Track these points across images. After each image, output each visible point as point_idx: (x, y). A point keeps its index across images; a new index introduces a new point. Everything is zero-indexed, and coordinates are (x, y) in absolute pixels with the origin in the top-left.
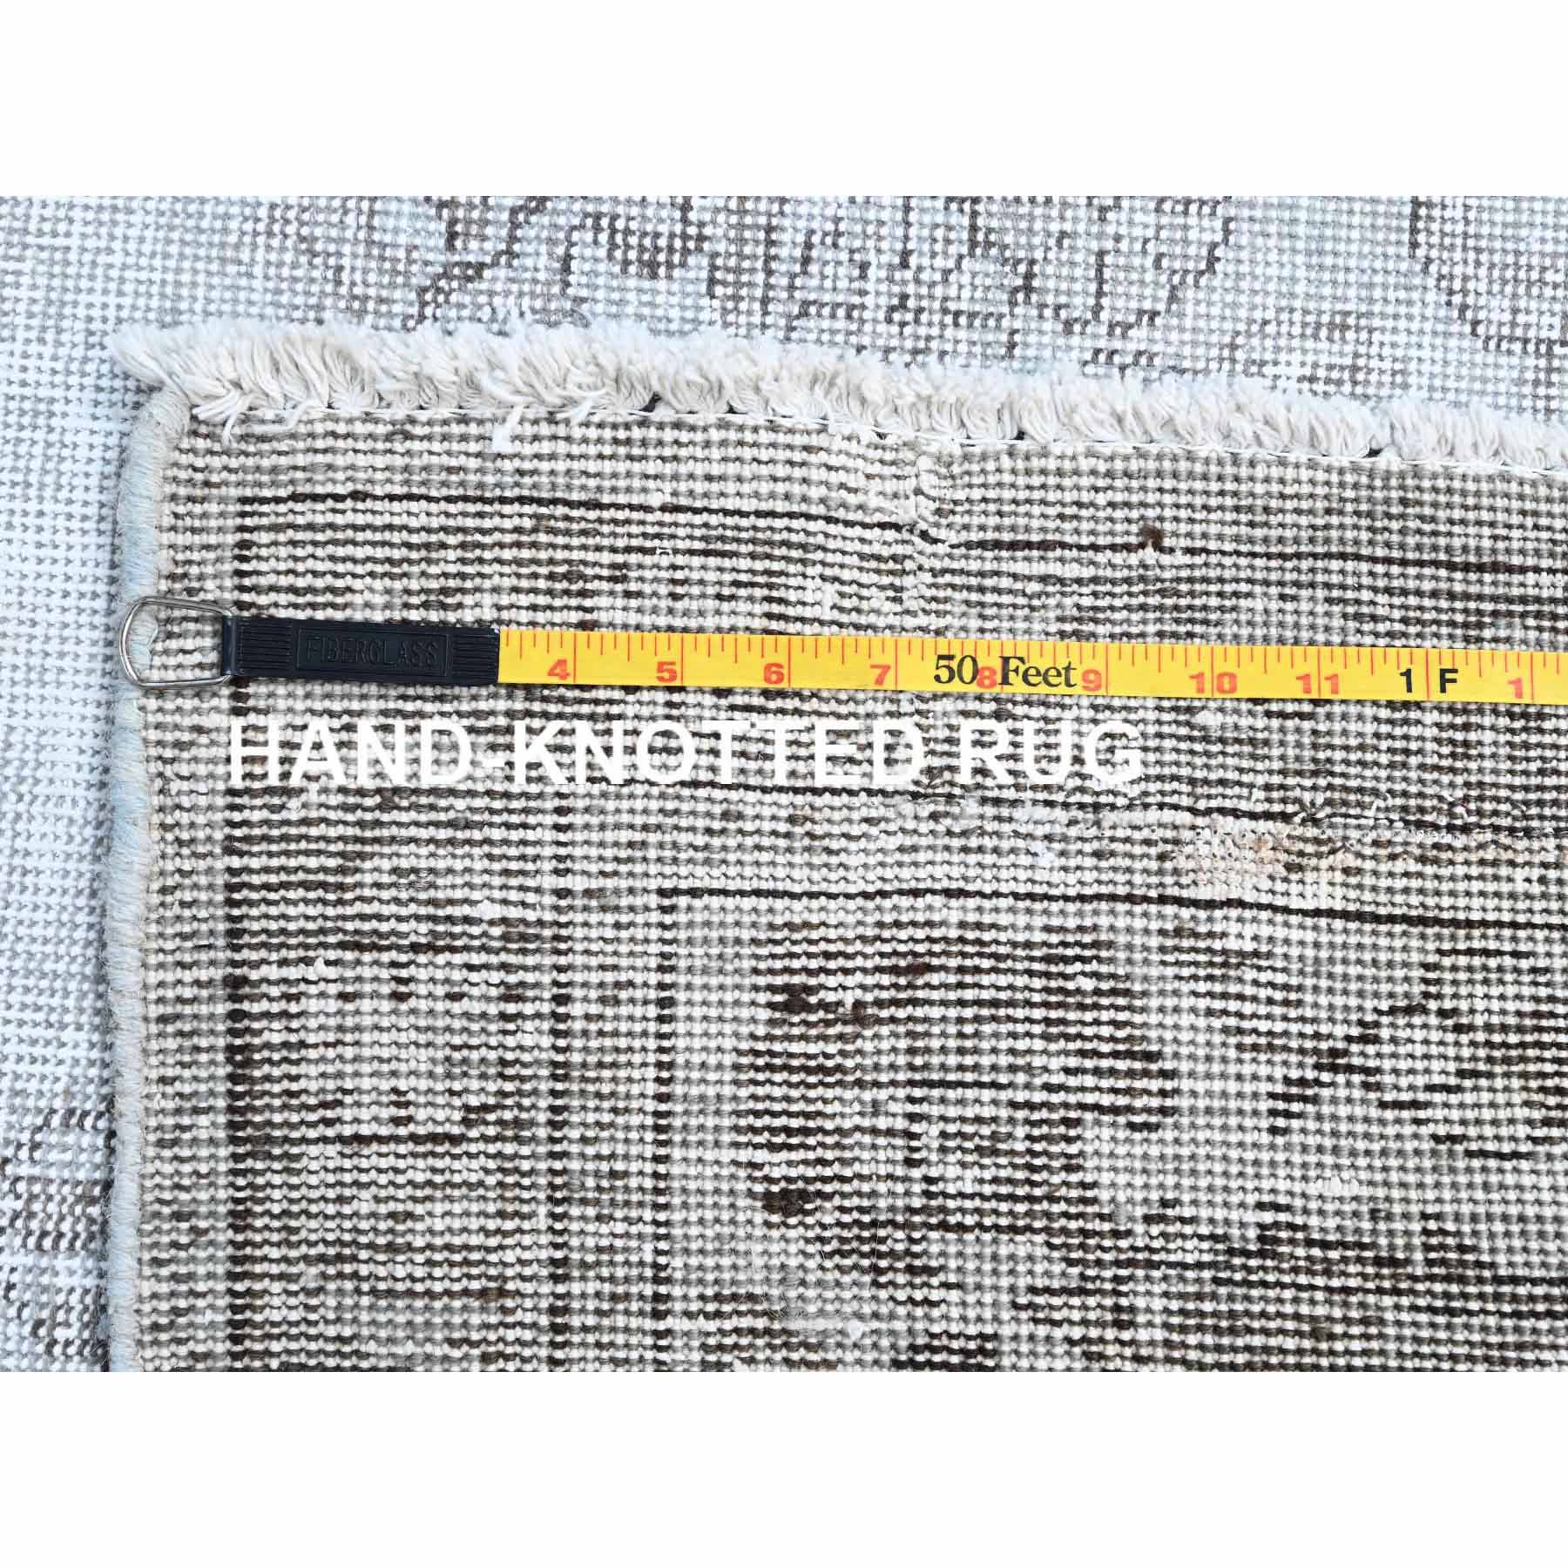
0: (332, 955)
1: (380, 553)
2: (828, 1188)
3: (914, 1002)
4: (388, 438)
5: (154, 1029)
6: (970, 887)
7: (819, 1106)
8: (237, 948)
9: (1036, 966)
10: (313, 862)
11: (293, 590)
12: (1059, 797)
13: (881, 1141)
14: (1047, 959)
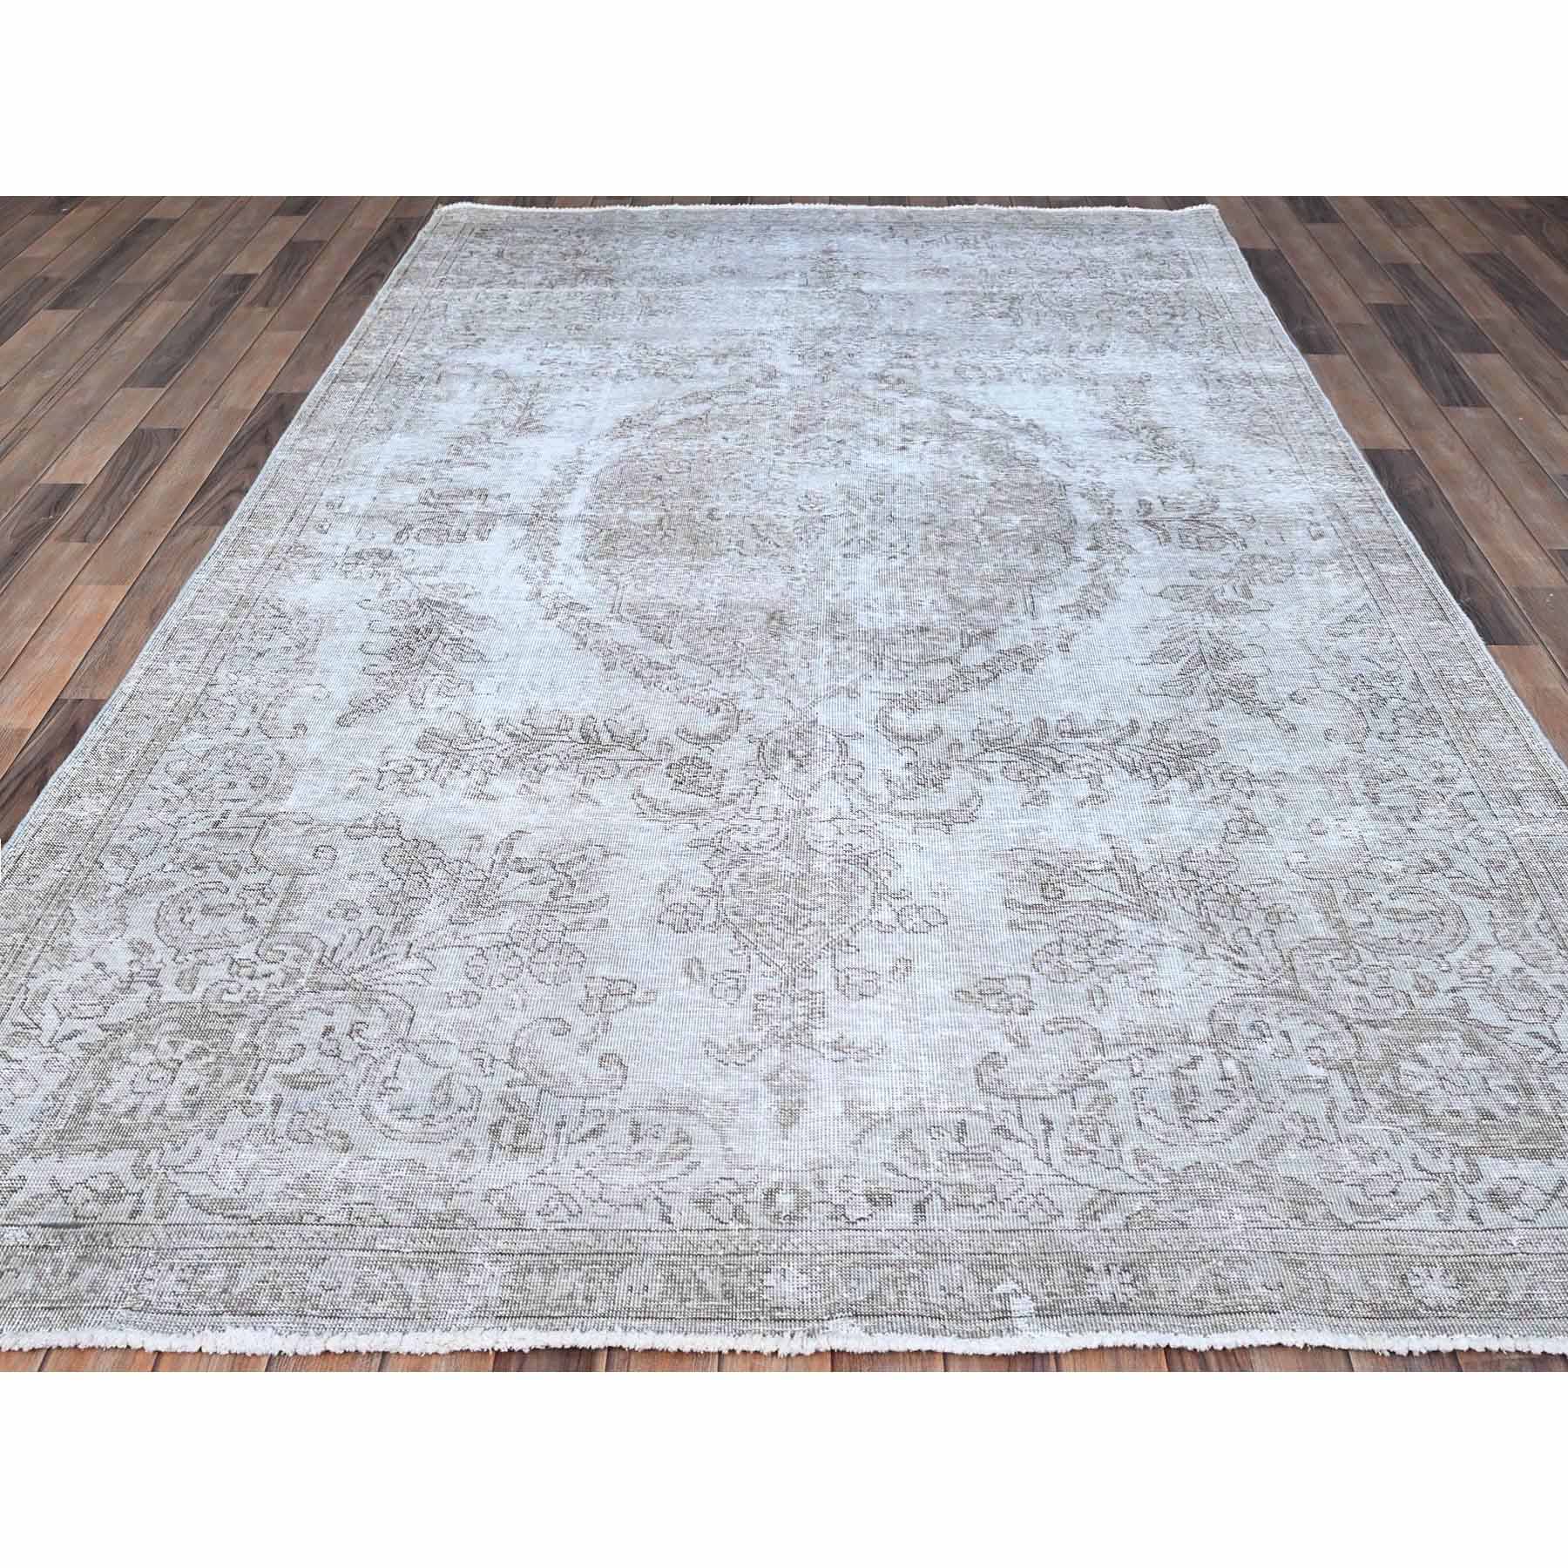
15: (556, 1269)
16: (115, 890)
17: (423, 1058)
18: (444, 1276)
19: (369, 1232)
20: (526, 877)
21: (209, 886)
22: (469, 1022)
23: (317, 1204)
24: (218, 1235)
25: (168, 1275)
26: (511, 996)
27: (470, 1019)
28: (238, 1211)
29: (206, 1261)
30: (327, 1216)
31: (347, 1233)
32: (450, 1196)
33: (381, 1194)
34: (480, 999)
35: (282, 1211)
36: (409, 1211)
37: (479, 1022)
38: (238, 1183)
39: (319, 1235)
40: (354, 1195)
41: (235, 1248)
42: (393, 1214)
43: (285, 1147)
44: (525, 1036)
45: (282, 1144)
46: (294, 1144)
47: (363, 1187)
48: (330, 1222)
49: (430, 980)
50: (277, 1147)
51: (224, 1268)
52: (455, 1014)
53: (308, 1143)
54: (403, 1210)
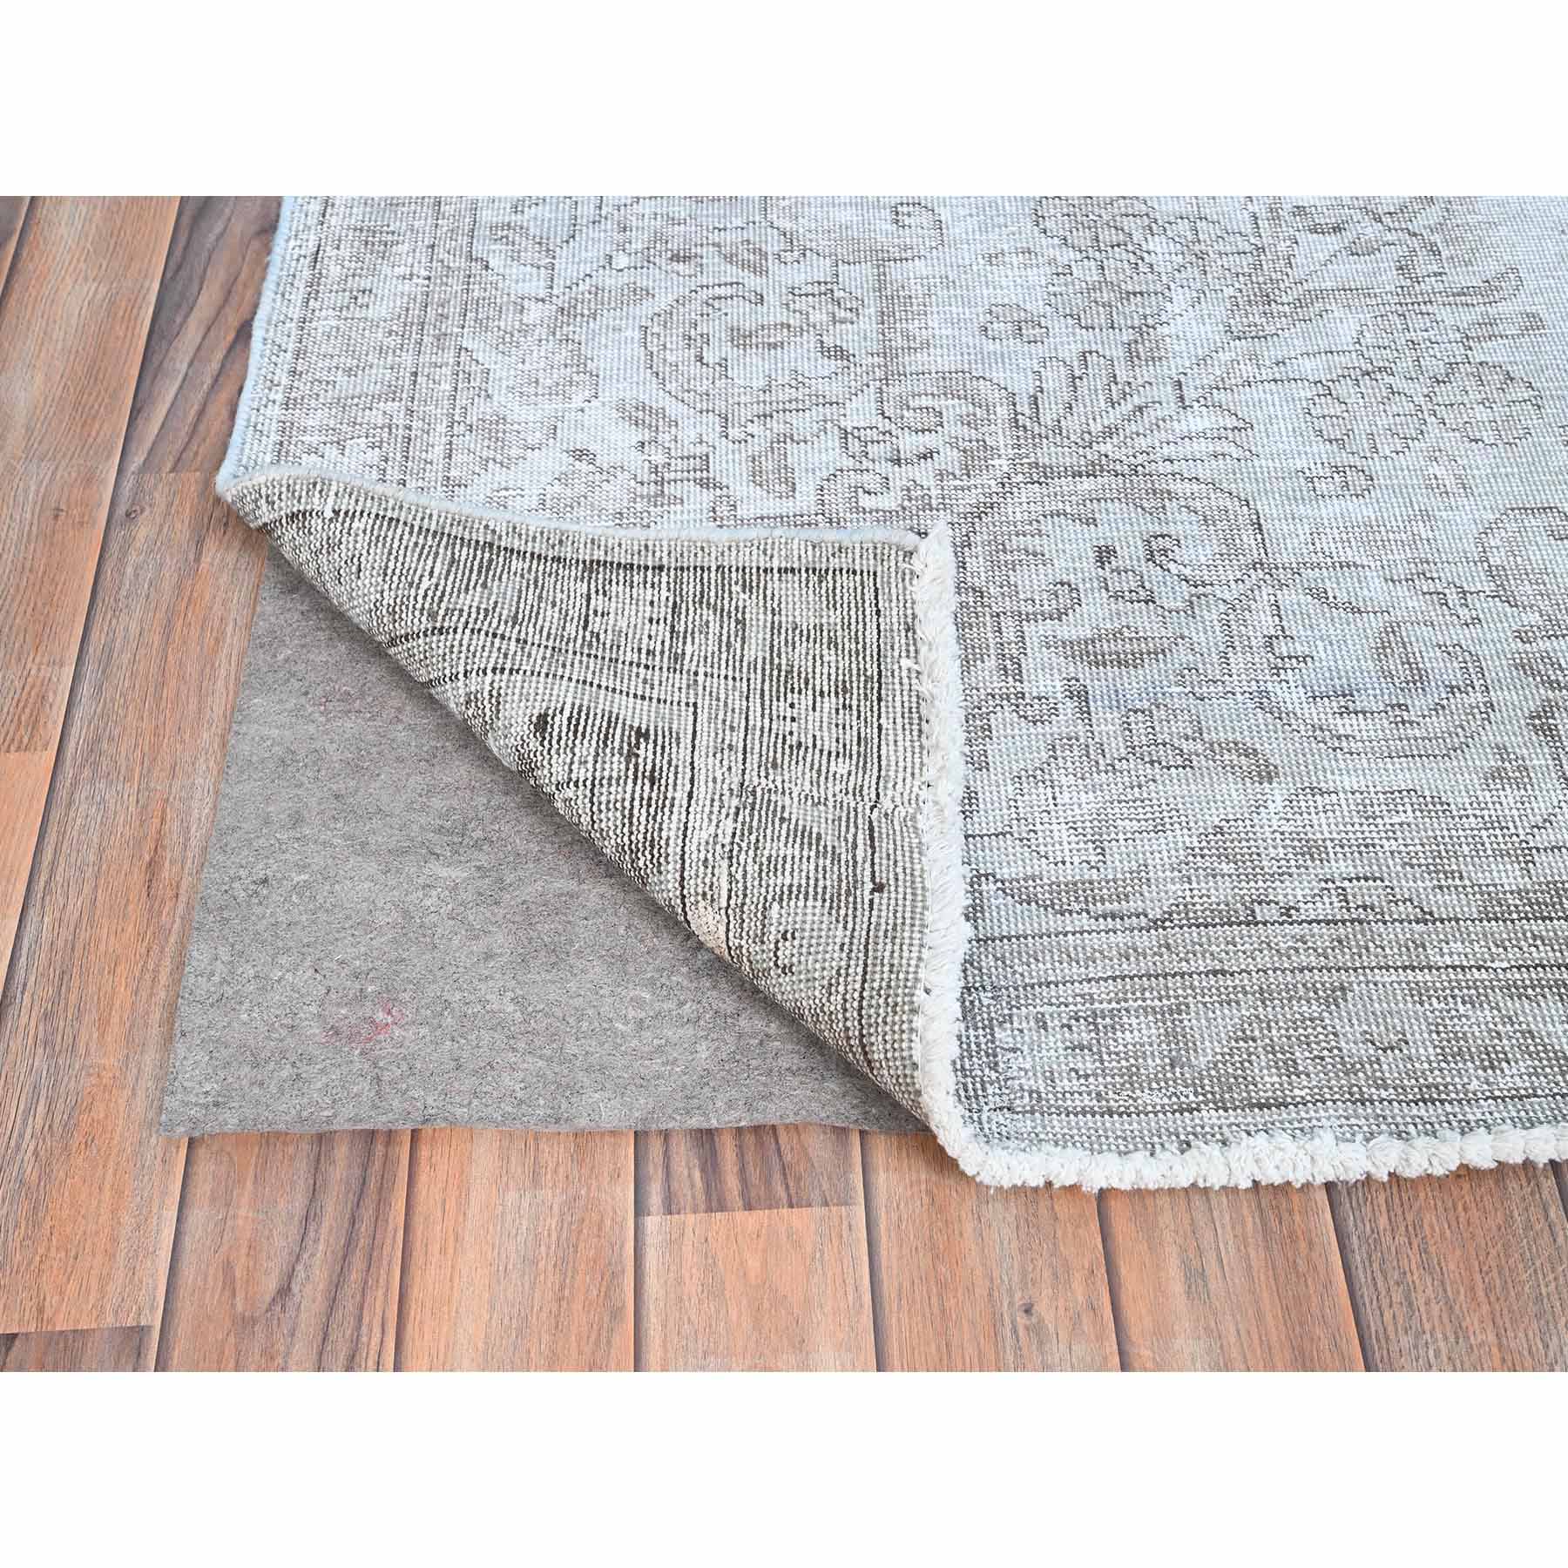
0: (671, 599)
1: (853, 620)
2: (546, 743)
3: (636, 778)
4: (906, 623)
5: (643, 543)
6: (693, 802)
7: (588, 738)
8: (676, 569)
9: (649, 835)
10: (712, 594)
11: (835, 588)
12: (737, 840)
13: (566, 767)
14: (653, 840)
16: (534, 313)
17: (1320, 595)
19: (1401, 932)
20: (1333, 242)
21: (722, 291)
22: (1374, 523)
23: (1269, 883)
24: (1101, 953)
25: (1043, 1039)
26: (1431, 471)
27: (1373, 518)
28: (1116, 904)
29: (1105, 1005)
30: (1301, 904)
31: (1359, 936)
32: (1526, 856)
33: (1385, 860)
34: (1372, 480)
35: (1205, 899)
36: (1460, 889)
37: (1394, 523)
38: (1086, 850)
39: (1305, 943)
40: (1333, 862)
41: (1149, 976)
42: (1431, 897)
43: (1142, 778)
44: (1499, 543)
45: (1133, 773)
46: (1157, 770)
47: (1342, 847)
48: (1313, 917)
49: (1253, 449)
50: (1126, 779)
51: (1150, 1018)
52: (1338, 511)
53: (1184, 768)
54: (1448, 888)
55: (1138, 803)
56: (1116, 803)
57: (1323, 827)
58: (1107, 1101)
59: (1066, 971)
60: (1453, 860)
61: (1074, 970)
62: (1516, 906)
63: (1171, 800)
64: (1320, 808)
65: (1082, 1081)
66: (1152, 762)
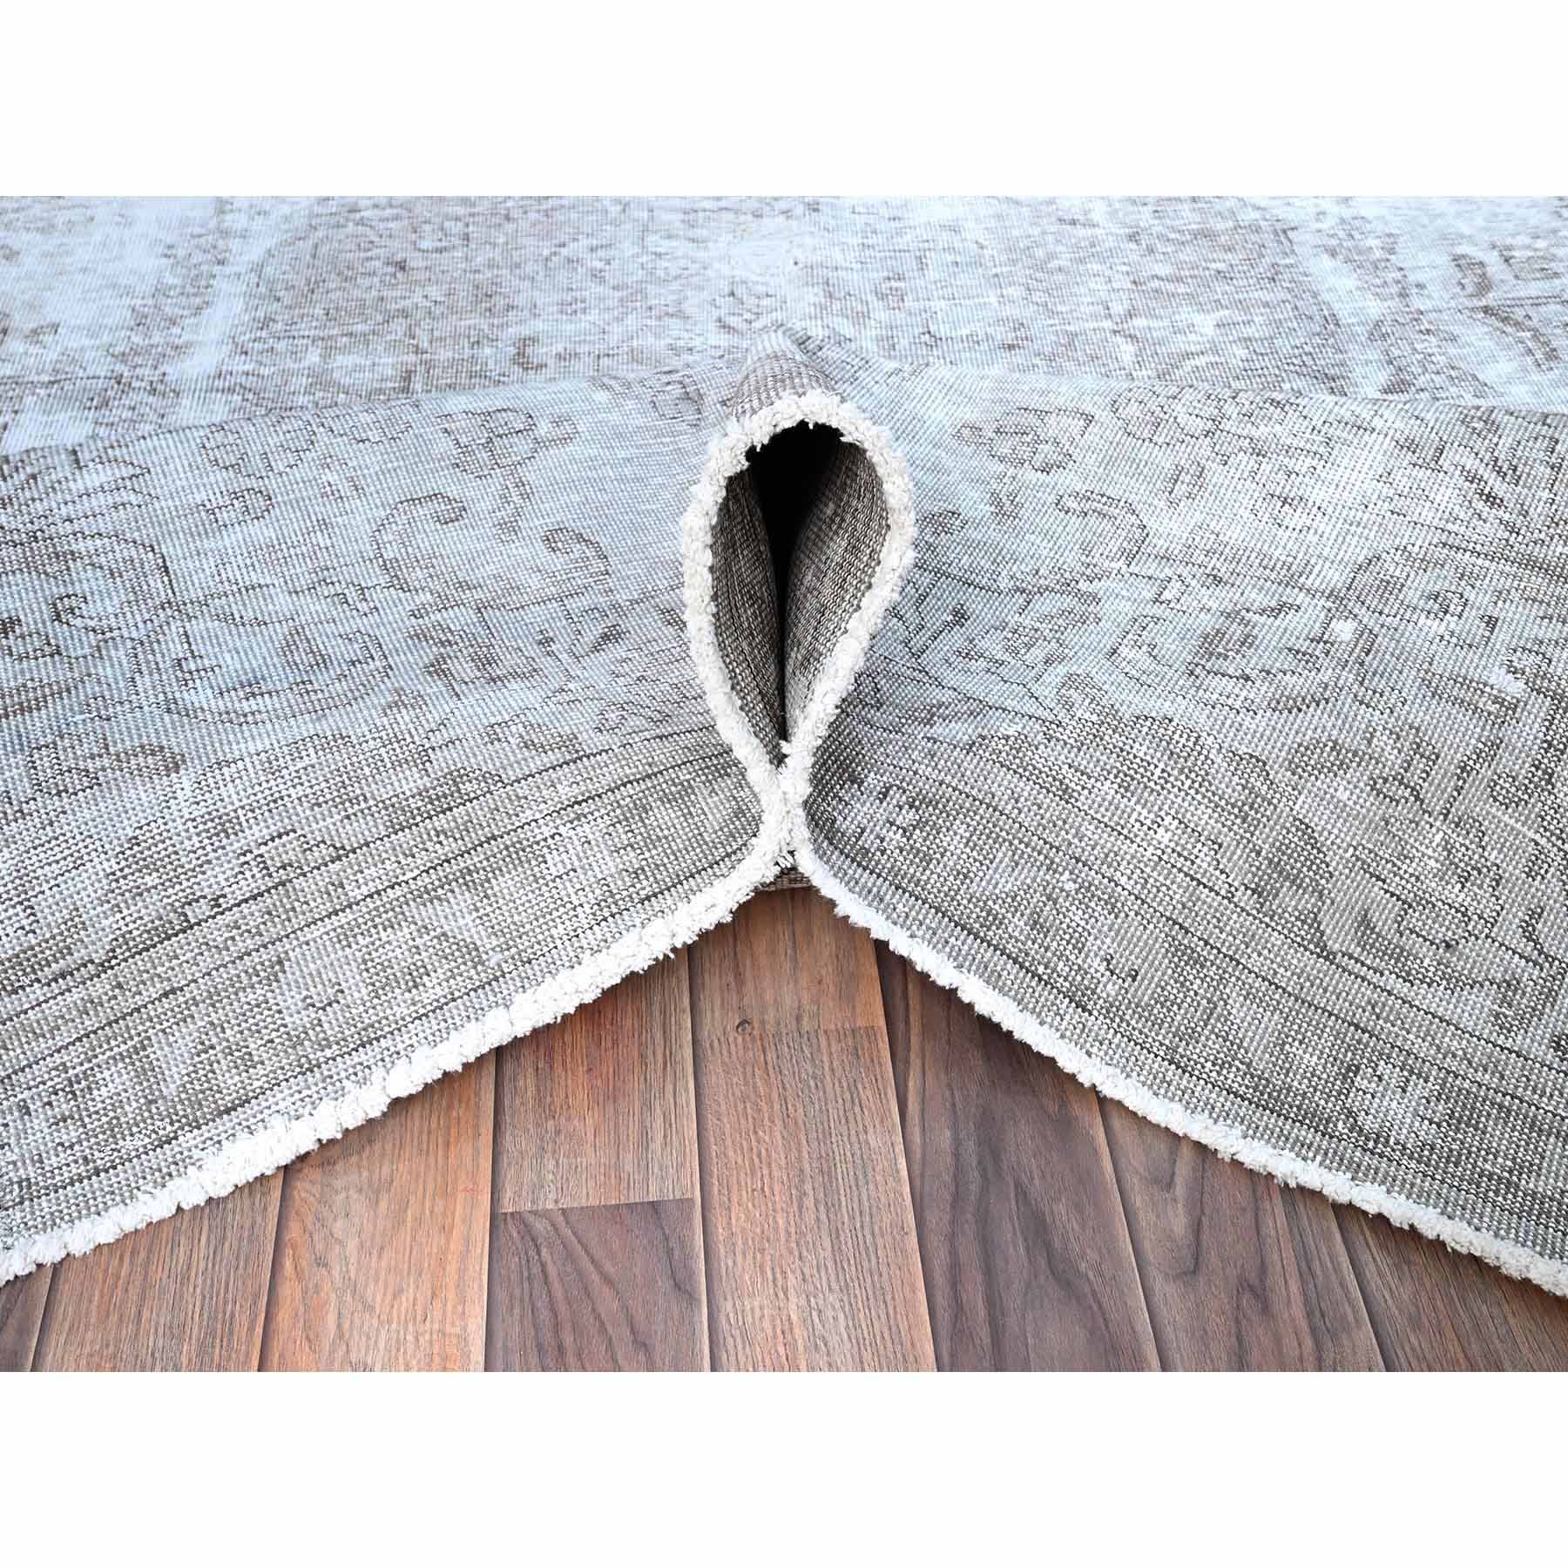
15: (688, 789)
17: (227, 618)
18: (504, 884)
19: (321, 879)
22: (275, 542)
23: (193, 880)
24: (62, 1017)
25: (28, 1125)
26: (324, 479)
27: (274, 538)
28: (61, 961)
29: (79, 1069)
30: (227, 890)
31: (285, 900)
32: (423, 757)
33: (294, 808)
34: (270, 499)
35: (139, 922)
36: (366, 811)
37: (294, 539)
38: (17, 915)
39: (239, 928)
40: (247, 830)
41: (110, 1024)
42: (341, 830)
43: (52, 813)
44: (391, 538)
45: (42, 811)
46: (65, 800)
47: (253, 811)
48: (240, 898)
49: (152, 492)
50: (37, 820)
51: (121, 1065)
52: (241, 538)
53: (91, 788)
54: (355, 815)
55: (54, 842)
56: (32, 851)
57: (232, 796)
58: (95, 1162)
59: (36, 1049)
60: (356, 785)
61: (43, 1046)
62: (418, 809)
63: (83, 827)
64: (228, 779)
65: (69, 1152)
66: (59, 794)
